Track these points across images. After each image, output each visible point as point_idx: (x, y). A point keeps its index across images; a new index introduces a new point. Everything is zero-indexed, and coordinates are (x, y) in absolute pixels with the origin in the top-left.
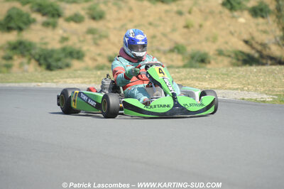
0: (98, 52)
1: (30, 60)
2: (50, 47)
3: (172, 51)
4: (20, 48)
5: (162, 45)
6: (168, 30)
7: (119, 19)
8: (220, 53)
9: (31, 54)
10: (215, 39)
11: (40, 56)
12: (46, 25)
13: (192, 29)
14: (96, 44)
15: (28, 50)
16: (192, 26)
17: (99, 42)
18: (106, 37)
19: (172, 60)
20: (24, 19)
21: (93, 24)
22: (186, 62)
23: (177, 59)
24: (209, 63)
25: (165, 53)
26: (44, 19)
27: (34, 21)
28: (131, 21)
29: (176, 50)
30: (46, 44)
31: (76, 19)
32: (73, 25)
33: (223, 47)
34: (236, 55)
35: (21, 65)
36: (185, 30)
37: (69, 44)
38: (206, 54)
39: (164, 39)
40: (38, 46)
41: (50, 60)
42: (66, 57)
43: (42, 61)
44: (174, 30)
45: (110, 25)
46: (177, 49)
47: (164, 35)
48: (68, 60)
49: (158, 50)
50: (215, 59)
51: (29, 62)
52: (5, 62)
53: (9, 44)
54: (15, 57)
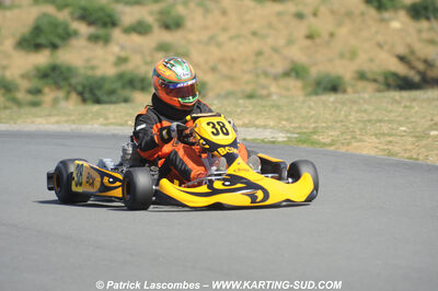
1: (69, 93)
2: (99, 73)
3: (286, 74)
4: (54, 76)
5: (272, 65)
6: (281, 42)
7: (206, 28)
8: (362, 76)
9: (70, 85)
11: (84, 87)
12: (94, 39)
13: (318, 41)
15: (66, 79)
16: (319, 36)
18: (186, 55)
19: (287, 89)
20: (60, 31)
21: (167, 37)
22: (309, 89)
23: (294, 84)
24: (345, 91)
25: (276, 78)
26: (92, 30)
27: (76, 34)
28: (225, 29)
29: (293, 74)
30: (93, 68)
31: (140, 28)
32: (136, 39)
33: (366, 67)
34: (386, 78)
35: (55, 101)
36: (308, 42)
37: (128, 67)
38: (339, 78)
39: (276, 57)
40: (82, 71)
41: (99, 93)
42: (123, 87)
43: (87, 95)
44: (290, 42)
45: (193, 37)
46: (295, 71)
47: (275, 50)
48: (127, 93)
49: (266, 74)
50: (353, 86)
51: (67, 98)
52: (30, 98)
53: (38, 69)
54: (46, 90)
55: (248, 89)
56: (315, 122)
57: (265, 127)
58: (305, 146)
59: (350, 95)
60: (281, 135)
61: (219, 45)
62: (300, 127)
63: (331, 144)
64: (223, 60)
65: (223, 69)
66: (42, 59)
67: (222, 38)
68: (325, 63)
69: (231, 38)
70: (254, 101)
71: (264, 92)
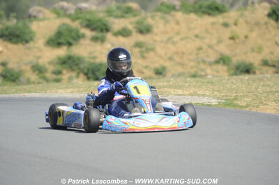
0: (145, 64)
1: (78, 74)
2: (98, 61)
3: (217, 62)
4: (70, 63)
5: (208, 56)
6: (214, 41)
7: (166, 33)
8: (265, 63)
9: (79, 68)
10: (260, 50)
11: (88, 70)
12: (95, 39)
13: (237, 41)
14: (143, 57)
15: (77, 65)
16: (238, 38)
17: (145, 55)
18: (153, 50)
19: (218, 72)
20: (74, 35)
21: (141, 38)
22: (232, 72)
23: (222, 68)
24: (254, 73)
25: (210, 64)
26: (93, 34)
27: (83, 36)
28: (178, 33)
29: (221, 62)
30: (94, 58)
31: (124, 33)
32: (121, 39)
33: (268, 58)
35: (70, 79)
36: (231, 42)
38: (251, 64)
39: (210, 51)
40: (87, 60)
41: (98, 74)
43: (90, 75)
44: (220, 42)
45: (157, 38)
46: (223, 60)
47: (210, 47)
49: (204, 62)
50: (260, 70)
51: (78, 76)
52: (54, 76)
53: (59, 58)
54: (64, 72)
55: (193, 71)
56: (236, 93)
57: (204, 95)
58: (229, 108)
59: (258, 75)
60: (214, 100)
61: (174, 43)
62: (226, 96)
63: (246, 107)
64: (177, 53)
65: (177, 58)
66: (62, 52)
67: (176, 39)
68: (242, 55)
69: (182, 39)
70: (196, 79)
71: (203, 73)
